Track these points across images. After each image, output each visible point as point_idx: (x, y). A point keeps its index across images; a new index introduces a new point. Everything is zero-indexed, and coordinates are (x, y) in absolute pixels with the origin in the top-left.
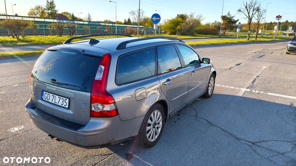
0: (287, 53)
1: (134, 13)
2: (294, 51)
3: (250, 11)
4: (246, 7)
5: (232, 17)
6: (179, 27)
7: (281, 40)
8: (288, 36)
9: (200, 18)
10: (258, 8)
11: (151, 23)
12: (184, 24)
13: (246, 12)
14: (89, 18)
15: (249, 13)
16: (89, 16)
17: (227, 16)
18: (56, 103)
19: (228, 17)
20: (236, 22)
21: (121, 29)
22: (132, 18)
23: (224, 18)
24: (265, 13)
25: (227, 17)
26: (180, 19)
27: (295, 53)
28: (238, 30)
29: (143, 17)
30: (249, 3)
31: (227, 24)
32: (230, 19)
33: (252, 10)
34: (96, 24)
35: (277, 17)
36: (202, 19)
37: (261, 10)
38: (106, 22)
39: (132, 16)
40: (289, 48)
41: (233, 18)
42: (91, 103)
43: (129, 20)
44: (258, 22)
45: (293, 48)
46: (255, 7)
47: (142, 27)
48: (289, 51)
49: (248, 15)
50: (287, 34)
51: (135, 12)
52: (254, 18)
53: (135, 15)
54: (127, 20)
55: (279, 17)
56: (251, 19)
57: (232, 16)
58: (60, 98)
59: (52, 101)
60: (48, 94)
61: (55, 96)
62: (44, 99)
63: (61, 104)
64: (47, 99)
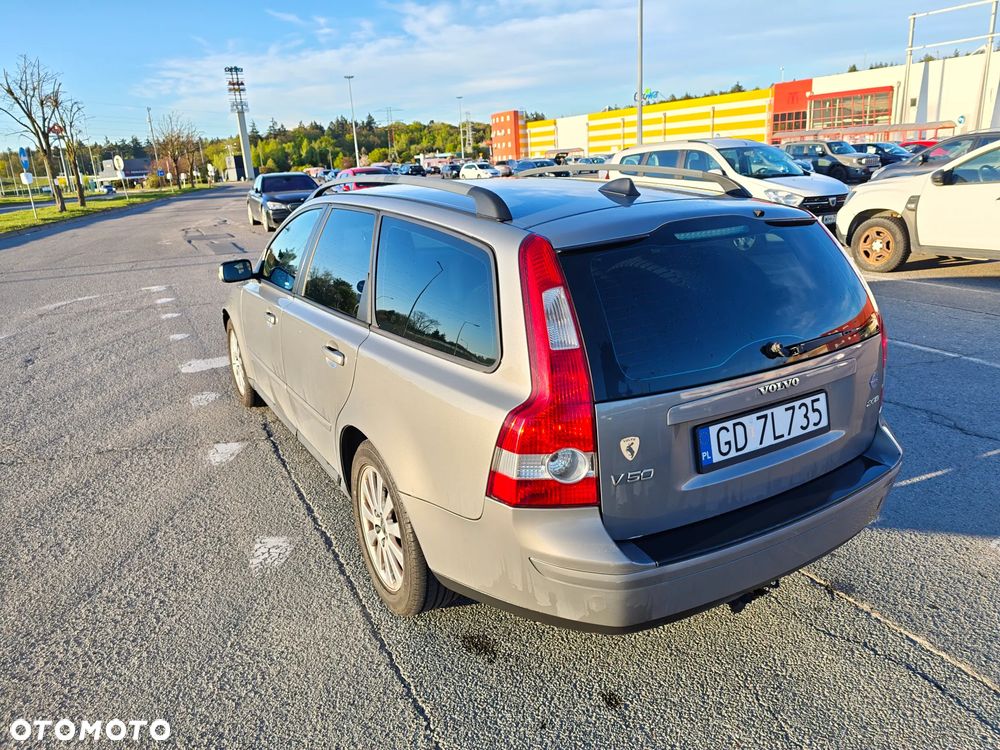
3: (29, 105)
4: (10, 92)
10: (55, 94)
13: (18, 112)
15: (29, 115)
18: (783, 436)
30: (14, 75)
46: (44, 94)
48: (275, 221)
49: (28, 123)
58: (793, 408)
59: (761, 443)
60: (735, 425)
61: (772, 413)
62: (717, 458)
63: (802, 428)
64: (738, 450)
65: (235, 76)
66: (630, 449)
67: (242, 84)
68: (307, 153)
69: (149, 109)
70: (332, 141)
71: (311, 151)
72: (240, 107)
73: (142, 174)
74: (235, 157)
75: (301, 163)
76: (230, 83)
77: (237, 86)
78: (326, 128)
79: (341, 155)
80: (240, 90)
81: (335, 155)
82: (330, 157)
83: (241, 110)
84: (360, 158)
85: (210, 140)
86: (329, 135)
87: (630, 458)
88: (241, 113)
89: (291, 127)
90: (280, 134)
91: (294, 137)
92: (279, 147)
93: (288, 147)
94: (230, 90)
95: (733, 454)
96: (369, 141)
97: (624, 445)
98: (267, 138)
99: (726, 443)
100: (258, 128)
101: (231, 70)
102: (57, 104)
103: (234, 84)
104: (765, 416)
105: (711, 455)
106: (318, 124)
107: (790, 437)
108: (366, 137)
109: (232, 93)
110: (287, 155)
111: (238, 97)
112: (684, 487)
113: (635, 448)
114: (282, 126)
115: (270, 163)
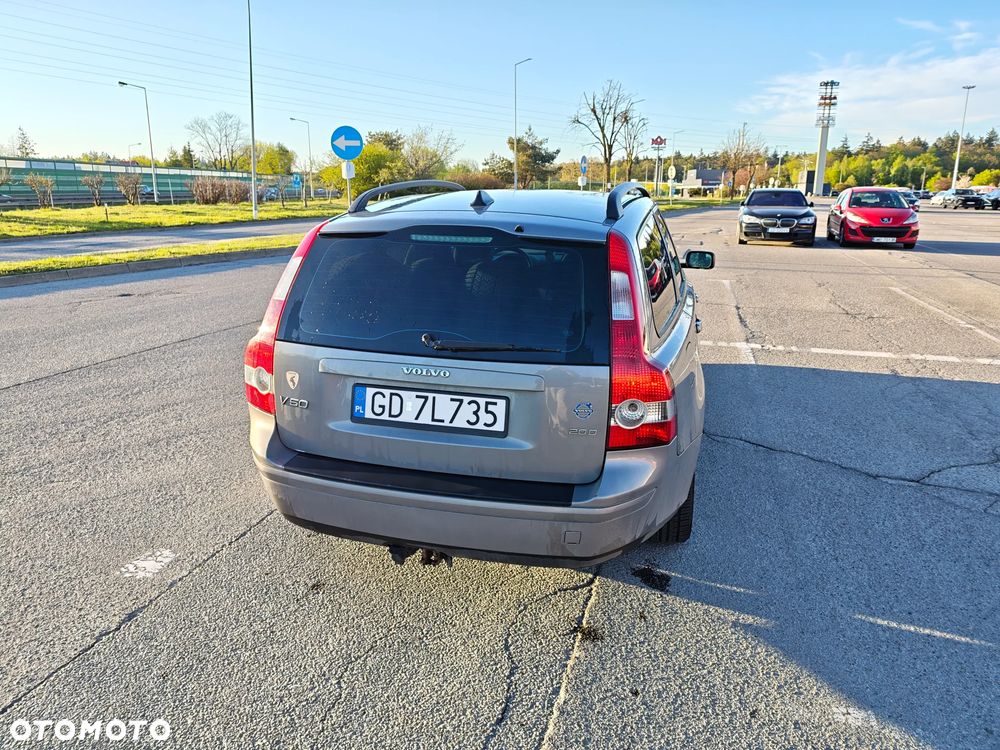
0: (742, 242)
1: (205, 126)
2: (760, 234)
3: (605, 121)
4: (594, 111)
5: (541, 143)
6: (384, 174)
7: (688, 207)
8: (686, 197)
9: (448, 145)
10: (626, 112)
11: (271, 164)
12: (399, 164)
13: (595, 127)
14: (21, 147)
15: (602, 129)
16: (23, 137)
17: (525, 139)
18: (443, 421)
19: (529, 141)
20: (550, 158)
21: (173, 185)
22: (200, 143)
23: (518, 145)
24: (644, 128)
25: (526, 143)
26: (382, 149)
27: (763, 240)
28: (582, 180)
29: (238, 142)
30: (600, 97)
31: (527, 163)
32: (533, 147)
33: (610, 118)
34: (59, 166)
35: (654, 142)
36: (453, 148)
37: (635, 120)
38: (93, 160)
39: (199, 139)
40: (746, 227)
41: (544, 146)
42: (610, 403)
43: (188, 153)
44: (630, 154)
45: (757, 225)
46: (618, 112)
47: (240, 175)
48: (746, 234)
49: (600, 135)
50: (685, 192)
51: (209, 123)
52: (616, 143)
53: (208, 135)
54: (180, 153)
55: (658, 142)
56: (610, 147)
57: (540, 139)
58: (461, 401)
59: (417, 418)
60: (392, 394)
61: (434, 398)
62: (369, 414)
63: (468, 422)
64: (390, 415)
65: (829, 90)
66: (292, 381)
67: (835, 98)
68: (897, 171)
69: (745, 124)
70: (934, 159)
71: (903, 170)
72: (826, 122)
73: (715, 184)
74: (809, 172)
75: (887, 182)
76: (822, 98)
77: (829, 101)
78: (930, 145)
79: (938, 175)
80: (831, 104)
81: (931, 175)
82: (923, 177)
83: (826, 124)
84: (958, 179)
85: (797, 154)
86: (931, 153)
87: (292, 387)
88: (825, 128)
89: (887, 142)
90: (873, 151)
91: (887, 156)
92: (867, 163)
93: (877, 165)
94: (820, 104)
95: (385, 417)
96: (983, 161)
97: (289, 376)
98: (857, 154)
99: (380, 406)
100: (849, 144)
101: (826, 84)
102: (626, 120)
103: (826, 99)
104: (426, 398)
105: (364, 409)
106: (922, 139)
107: (451, 425)
108: (980, 155)
109: (822, 107)
110: (872, 172)
111: (827, 111)
112: (331, 425)
113: (296, 380)
114: (878, 141)
115: (851, 180)
